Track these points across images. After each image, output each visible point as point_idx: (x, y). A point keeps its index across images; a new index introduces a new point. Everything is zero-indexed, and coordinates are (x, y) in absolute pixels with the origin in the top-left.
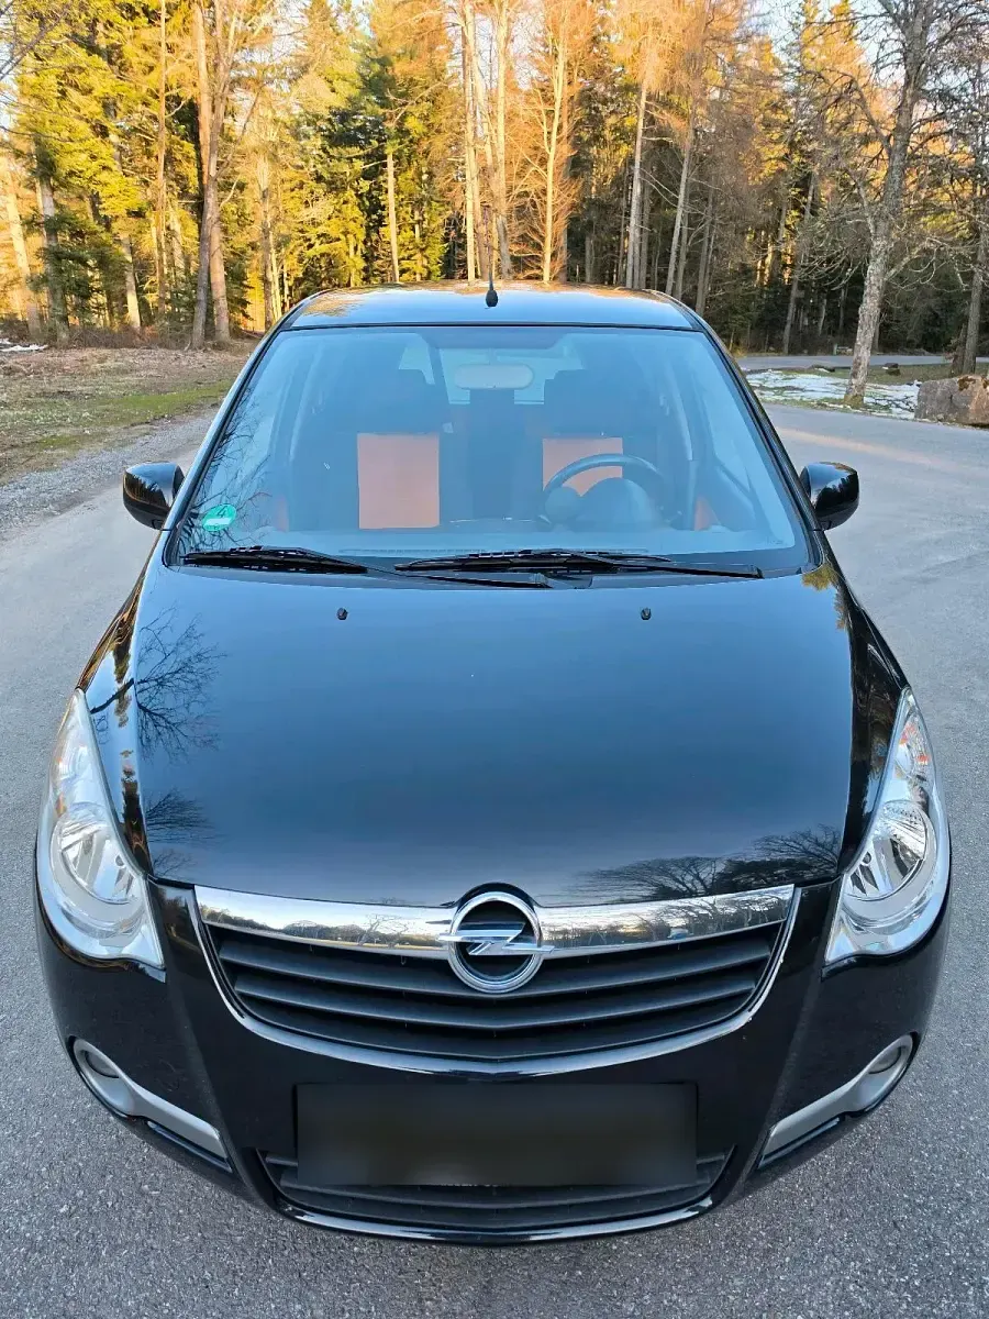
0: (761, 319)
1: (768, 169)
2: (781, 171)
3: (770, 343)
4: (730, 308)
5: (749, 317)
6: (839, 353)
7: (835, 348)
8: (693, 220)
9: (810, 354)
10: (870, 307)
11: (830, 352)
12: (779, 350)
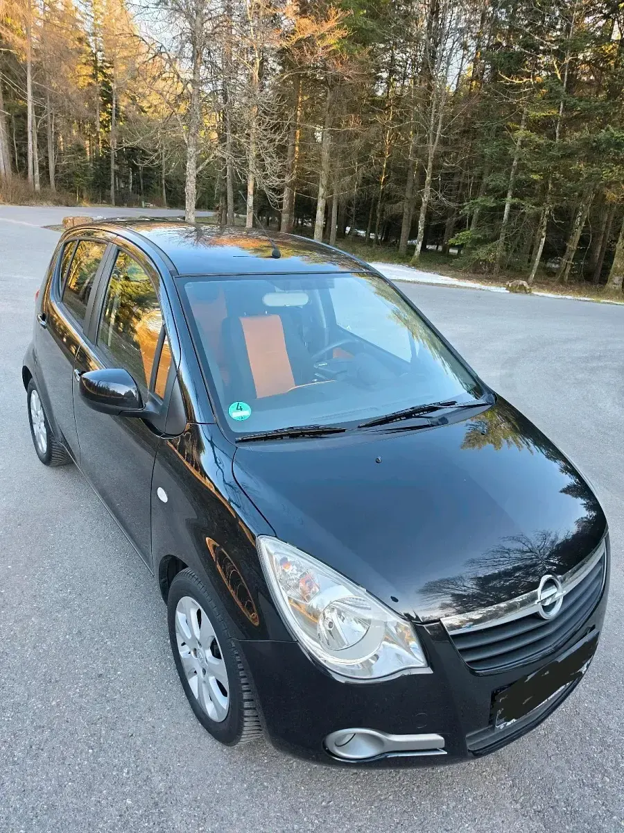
0: (95, 182)
1: (83, 82)
2: (90, 84)
3: (103, 198)
4: (73, 173)
5: (88, 180)
6: (146, 207)
7: (143, 203)
8: (39, 111)
9: (129, 206)
10: (191, 189)
11: (140, 206)
12: (109, 202)
